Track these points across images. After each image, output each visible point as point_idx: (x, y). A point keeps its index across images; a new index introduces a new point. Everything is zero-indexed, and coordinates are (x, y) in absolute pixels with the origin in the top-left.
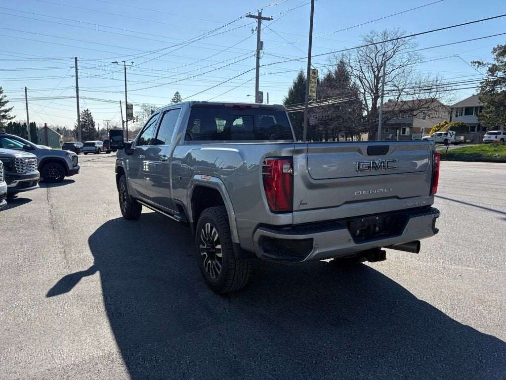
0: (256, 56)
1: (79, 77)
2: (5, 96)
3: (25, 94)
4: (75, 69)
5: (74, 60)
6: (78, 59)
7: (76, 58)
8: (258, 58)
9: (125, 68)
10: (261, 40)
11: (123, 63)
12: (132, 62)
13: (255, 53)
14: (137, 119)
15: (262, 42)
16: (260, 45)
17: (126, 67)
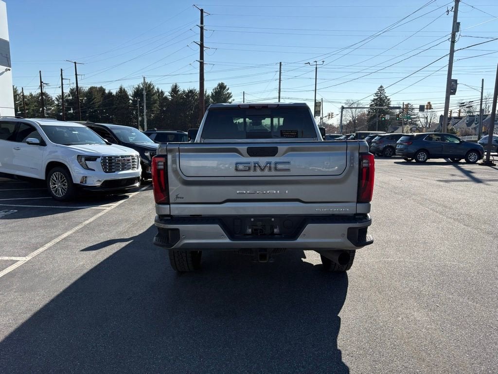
0: (450, 40)
1: (282, 79)
2: (234, 100)
3: (243, 97)
4: (279, 73)
5: (279, 65)
6: (282, 64)
7: (281, 63)
8: (453, 42)
9: (316, 68)
10: (458, 21)
11: (315, 63)
12: (323, 62)
13: (450, 36)
14: (332, 115)
15: (459, 23)
16: (456, 26)
17: (317, 66)
